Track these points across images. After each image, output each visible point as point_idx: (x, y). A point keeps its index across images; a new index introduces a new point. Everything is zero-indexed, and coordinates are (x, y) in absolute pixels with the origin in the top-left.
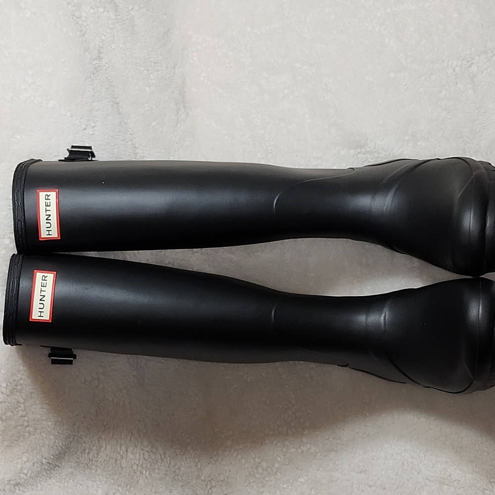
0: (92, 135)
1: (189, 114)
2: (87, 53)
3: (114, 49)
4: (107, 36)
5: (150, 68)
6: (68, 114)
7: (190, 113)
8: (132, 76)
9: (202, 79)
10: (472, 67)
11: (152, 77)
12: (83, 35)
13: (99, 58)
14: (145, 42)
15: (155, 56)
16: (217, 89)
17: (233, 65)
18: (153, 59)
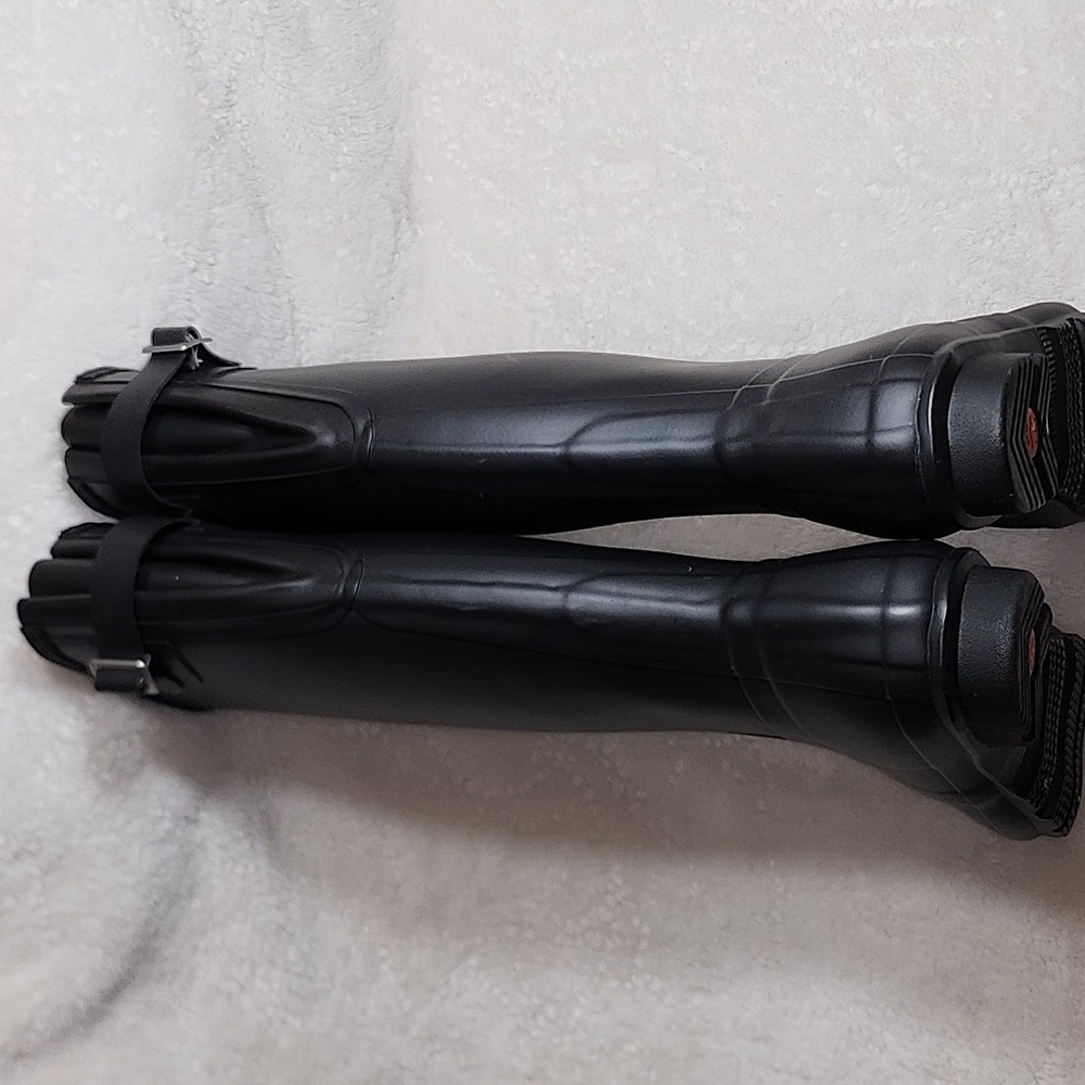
0: (208, 284)
1: (416, 233)
2: (201, 95)
3: (263, 85)
4: (248, 56)
5: (342, 130)
6: (160, 237)
7: (420, 232)
8: (300, 147)
9: (449, 156)
10: (1050, 191)
11: (345, 150)
12: (195, 52)
13: (228, 105)
14: (331, 68)
15: (355, 101)
16: (482, 181)
17: (520, 132)
18: (349, 109)
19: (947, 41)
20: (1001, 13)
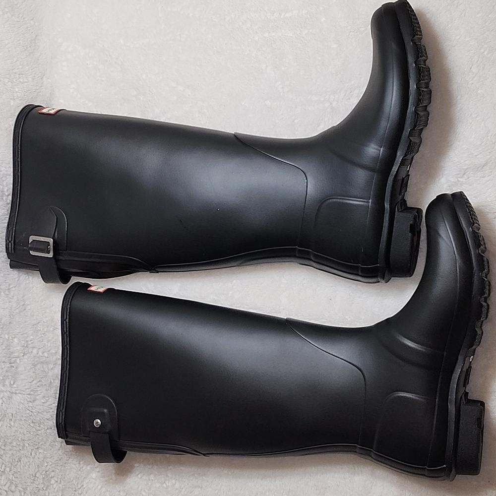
5: (15, 80)
9: (71, 91)
11: (17, 90)
14: (9, 51)
15: (21, 67)
16: (87, 102)
17: (103, 79)
18: (17, 70)
19: (298, 33)
20: (324, 19)
